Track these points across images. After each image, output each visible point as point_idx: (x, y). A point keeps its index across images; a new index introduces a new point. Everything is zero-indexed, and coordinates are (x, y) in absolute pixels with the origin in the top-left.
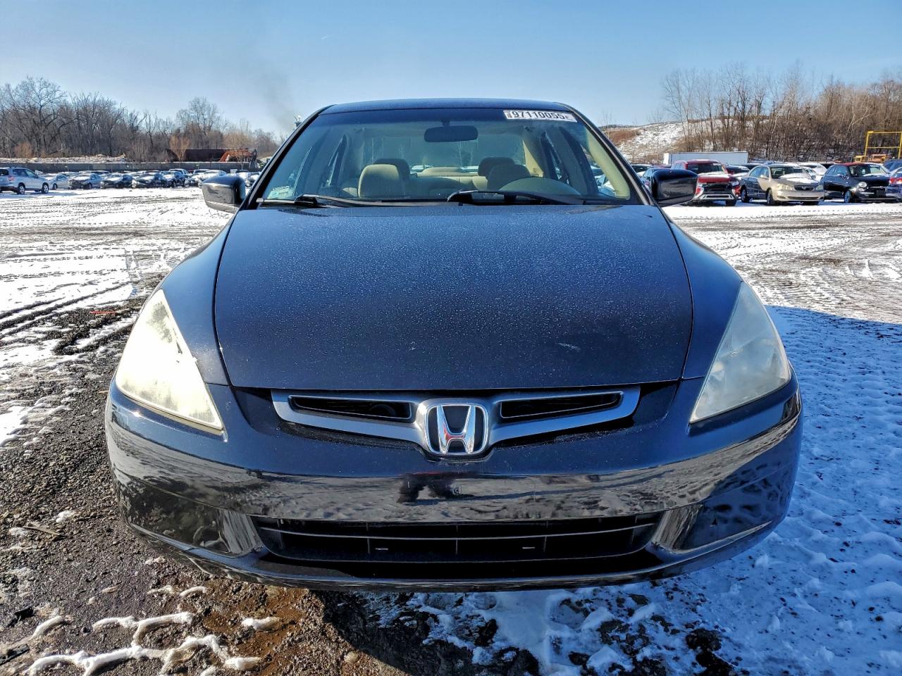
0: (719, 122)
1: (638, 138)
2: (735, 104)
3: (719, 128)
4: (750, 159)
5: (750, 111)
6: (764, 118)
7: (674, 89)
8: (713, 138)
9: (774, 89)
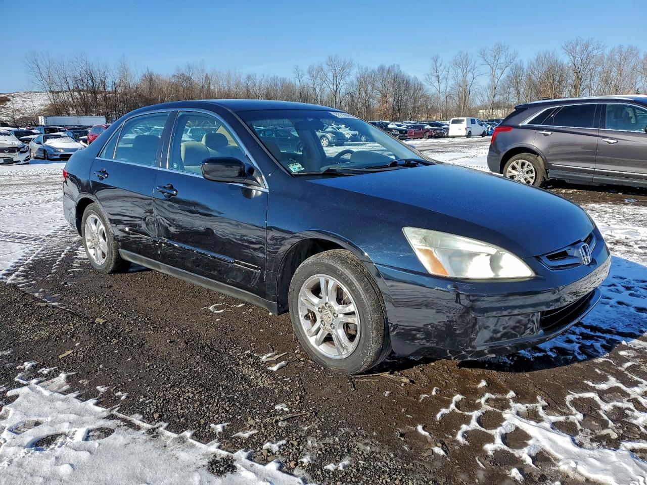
0: (76, 94)
1: (9, 103)
2: (85, 81)
3: (77, 98)
4: (107, 122)
5: (98, 88)
6: (109, 93)
7: (33, 65)
8: (74, 106)
9: (111, 73)
